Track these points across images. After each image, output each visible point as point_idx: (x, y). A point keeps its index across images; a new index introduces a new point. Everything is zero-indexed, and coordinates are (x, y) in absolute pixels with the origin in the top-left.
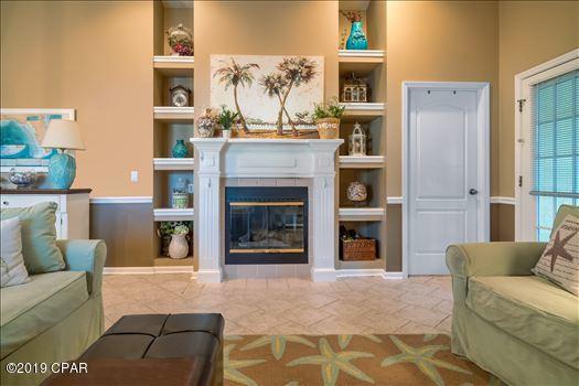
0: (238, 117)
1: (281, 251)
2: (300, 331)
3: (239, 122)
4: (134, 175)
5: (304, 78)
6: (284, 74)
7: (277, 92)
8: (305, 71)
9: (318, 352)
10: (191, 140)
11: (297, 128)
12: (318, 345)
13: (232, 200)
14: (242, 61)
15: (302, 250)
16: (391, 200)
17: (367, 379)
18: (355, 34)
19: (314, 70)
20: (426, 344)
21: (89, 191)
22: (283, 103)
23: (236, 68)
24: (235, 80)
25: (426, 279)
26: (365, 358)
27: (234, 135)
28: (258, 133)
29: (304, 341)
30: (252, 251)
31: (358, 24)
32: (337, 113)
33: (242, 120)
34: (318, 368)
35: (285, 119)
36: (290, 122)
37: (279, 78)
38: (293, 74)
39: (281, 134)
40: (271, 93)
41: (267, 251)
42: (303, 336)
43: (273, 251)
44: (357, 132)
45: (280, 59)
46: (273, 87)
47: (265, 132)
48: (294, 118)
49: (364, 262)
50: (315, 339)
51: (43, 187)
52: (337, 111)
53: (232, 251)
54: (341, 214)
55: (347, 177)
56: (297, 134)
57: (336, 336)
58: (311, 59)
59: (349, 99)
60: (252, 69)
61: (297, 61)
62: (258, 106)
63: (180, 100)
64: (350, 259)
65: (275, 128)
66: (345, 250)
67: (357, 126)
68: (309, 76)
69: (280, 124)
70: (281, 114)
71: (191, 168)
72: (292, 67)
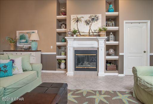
0: (78, 31)
1: (90, 68)
2: (91, 89)
3: (78, 33)
4: (52, 47)
5: (96, 20)
6: (90, 19)
7: (88, 24)
8: (96, 18)
9: (95, 95)
10: (66, 37)
11: (94, 34)
12: (96, 93)
13: (76, 54)
14: (79, 16)
15: (95, 68)
16: (120, 54)
17: (107, 103)
18: (110, 8)
19: (98, 18)
20: (126, 94)
21: (41, 51)
22: (90, 27)
23: (77, 18)
24: (77, 21)
25: (130, 76)
26: (108, 97)
27: (77, 36)
28: (83, 35)
29: (92, 92)
30: (82, 67)
31: (111, 5)
32: (105, 30)
33: (79, 32)
34: (95, 99)
35: (91, 32)
36: (92, 32)
37: (89, 20)
38: (93, 19)
39: (90, 35)
40: (87, 25)
41: (86, 67)
42: (92, 90)
43: (87, 67)
44: (111, 35)
45: (89, 15)
46: (87, 23)
47: (85, 35)
48: (93, 31)
49: (113, 71)
50: (95, 92)
51: (30, 50)
52: (105, 29)
53: (76, 67)
54: (106, 58)
55: (108, 47)
56: (94, 36)
57: (101, 91)
58: (98, 15)
59: (109, 26)
60: (82, 18)
61: (94, 16)
62: (83, 28)
63: (63, 27)
64: (109, 70)
65: (88, 34)
66: (108, 68)
67: (111, 33)
68: (97, 20)
69: (89, 33)
70: (89, 30)
71: (65, 45)
72: (93, 17)
